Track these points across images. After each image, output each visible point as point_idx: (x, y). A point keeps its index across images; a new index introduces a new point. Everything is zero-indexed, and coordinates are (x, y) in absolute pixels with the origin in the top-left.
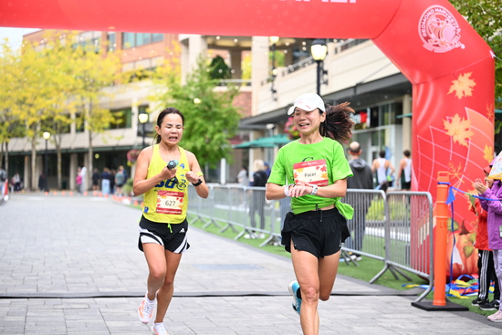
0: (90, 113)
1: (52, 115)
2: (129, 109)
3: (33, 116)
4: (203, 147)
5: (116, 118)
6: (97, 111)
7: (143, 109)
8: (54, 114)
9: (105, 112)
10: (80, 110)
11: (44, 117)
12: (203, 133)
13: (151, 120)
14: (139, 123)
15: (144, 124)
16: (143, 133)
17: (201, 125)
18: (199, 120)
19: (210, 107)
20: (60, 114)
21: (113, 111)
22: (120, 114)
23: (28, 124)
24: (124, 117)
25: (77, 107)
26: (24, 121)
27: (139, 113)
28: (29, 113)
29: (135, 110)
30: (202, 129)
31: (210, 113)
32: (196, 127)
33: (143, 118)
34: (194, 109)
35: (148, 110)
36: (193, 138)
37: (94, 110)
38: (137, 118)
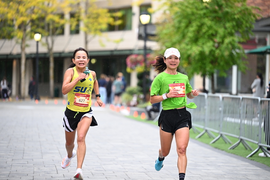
0: (86, 12)
1: (43, 15)
2: (129, 8)
3: (22, 15)
4: (211, 52)
5: (115, 18)
6: (93, 10)
7: (145, 8)
8: (46, 13)
9: (103, 11)
10: (74, 10)
11: (34, 17)
12: (212, 37)
13: (154, 21)
14: (141, 25)
15: (146, 25)
16: (145, 36)
17: (210, 28)
18: (208, 22)
19: (220, 6)
20: (52, 13)
21: (111, 11)
22: (119, 14)
23: (17, 23)
24: (123, 18)
25: (71, 5)
26: (12, 20)
27: (141, 14)
28: (18, 11)
29: (136, 10)
30: (211, 32)
31: (220, 14)
32: (204, 30)
33: (145, 19)
34: (202, 9)
35: (150, 10)
36: (200, 42)
37: (90, 10)
38: (138, 19)
